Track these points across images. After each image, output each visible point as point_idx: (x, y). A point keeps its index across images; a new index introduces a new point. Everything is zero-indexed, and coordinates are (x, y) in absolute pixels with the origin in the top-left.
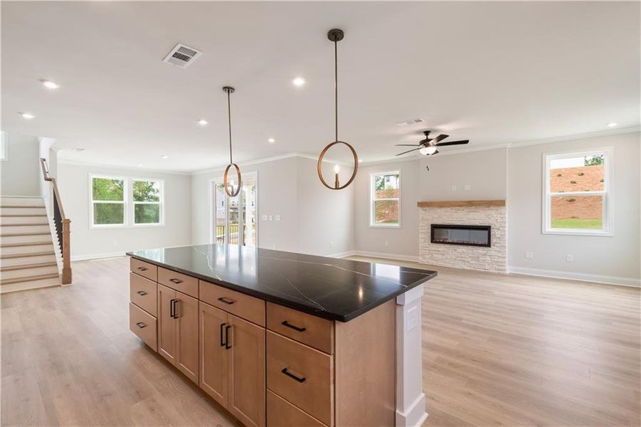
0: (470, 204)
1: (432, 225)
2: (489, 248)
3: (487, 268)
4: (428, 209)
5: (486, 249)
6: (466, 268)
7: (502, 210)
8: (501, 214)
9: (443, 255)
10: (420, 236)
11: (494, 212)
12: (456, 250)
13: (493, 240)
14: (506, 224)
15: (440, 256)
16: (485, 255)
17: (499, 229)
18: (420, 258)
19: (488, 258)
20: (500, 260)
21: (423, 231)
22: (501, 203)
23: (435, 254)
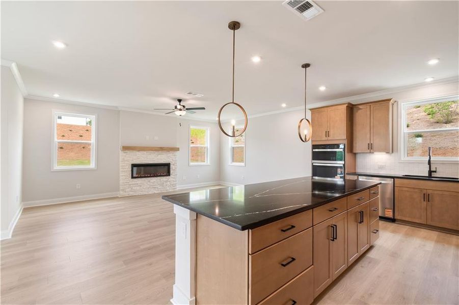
0: (162, 149)
1: (132, 165)
2: (169, 177)
3: (168, 189)
4: (128, 152)
5: (167, 177)
6: (156, 192)
7: (177, 153)
8: (175, 156)
9: (141, 186)
10: (121, 175)
11: (171, 154)
12: (149, 181)
13: (171, 172)
14: (178, 162)
15: (138, 188)
16: (167, 181)
17: (174, 165)
18: (121, 192)
19: (168, 183)
20: (175, 183)
21: (125, 170)
22: (177, 149)
23: (135, 187)
